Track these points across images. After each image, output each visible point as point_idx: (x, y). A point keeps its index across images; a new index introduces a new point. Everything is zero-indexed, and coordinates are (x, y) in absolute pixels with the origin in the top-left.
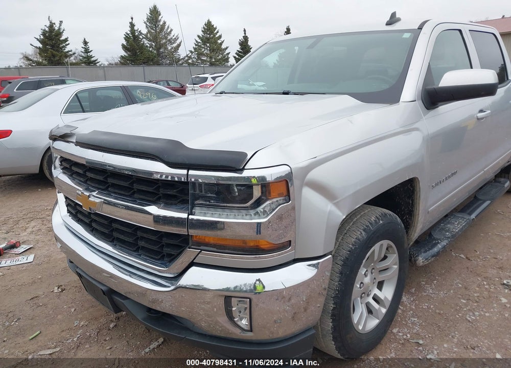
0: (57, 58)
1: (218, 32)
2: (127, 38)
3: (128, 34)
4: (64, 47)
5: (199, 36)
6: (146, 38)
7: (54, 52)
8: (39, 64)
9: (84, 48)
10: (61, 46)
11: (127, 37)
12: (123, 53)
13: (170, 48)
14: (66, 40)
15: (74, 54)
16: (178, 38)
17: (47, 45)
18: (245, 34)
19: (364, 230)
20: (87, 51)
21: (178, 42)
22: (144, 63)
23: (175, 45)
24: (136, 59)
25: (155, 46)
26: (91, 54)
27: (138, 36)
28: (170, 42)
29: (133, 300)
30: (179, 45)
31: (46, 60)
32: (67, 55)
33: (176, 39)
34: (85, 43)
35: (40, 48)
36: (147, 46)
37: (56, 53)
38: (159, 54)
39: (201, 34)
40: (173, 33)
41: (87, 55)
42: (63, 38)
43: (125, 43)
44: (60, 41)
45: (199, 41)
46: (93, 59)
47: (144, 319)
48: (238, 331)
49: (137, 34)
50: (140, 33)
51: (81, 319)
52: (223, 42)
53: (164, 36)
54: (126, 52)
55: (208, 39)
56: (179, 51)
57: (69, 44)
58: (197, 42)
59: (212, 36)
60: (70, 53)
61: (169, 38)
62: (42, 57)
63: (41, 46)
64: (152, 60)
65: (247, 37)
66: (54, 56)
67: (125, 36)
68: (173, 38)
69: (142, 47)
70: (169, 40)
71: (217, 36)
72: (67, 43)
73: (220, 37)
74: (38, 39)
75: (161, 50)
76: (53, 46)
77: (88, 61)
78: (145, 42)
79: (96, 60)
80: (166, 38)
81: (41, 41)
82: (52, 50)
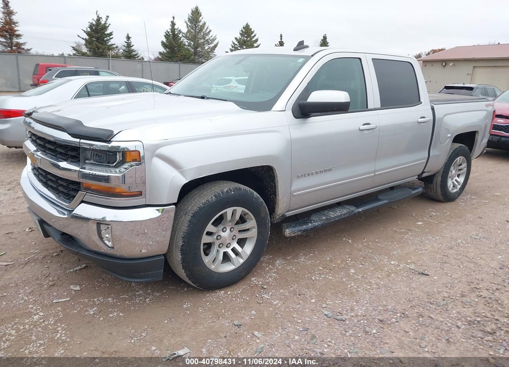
0: (101, 50)
1: (255, 36)
2: (167, 36)
3: (168, 33)
4: (108, 40)
5: (236, 39)
6: (186, 37)
7: (99, 45)
8: (84, 54)
9: (126, 42)
10: (105, 39)
11: (167, 34)
12: (162, 50)
13: (206, 48)
14: (111, 34)
15: (117, 47)
16: (215, 39)
17: (93, 37)
18: (281, 39)
19: (215, 196)
20: (129, 45)
21: (215, 43)
22: (180, 60)
23: (212, 45)
24: (173, 57)
25: (193, 45)
26: (133, 48)
27: (177, 35)
28: (208, 42)
29: (54, 228)
30: (216, 46)
31: (90, 51)
32: (110, 48)
33: (213, 40)
34: (128, 38)
35: (86, 40)
36: (185, 45)
37: (100, 45)
38: (196, 53)
39: (239, 36)
40: (211, 34)
41: (129, 49)
42: (108, 32)
43: (165, 40)
44: (105, 34)
45: (236, 43)
46: (134, 53)
47: (59, 240)
48: (106, 248)
49: (176, 32)
50: (180, 32)
51: (37, 249)
52: (259, 45)
53: (203, 36)
54: (165, 49)
55: (245, 42)
56: (215, 51)
57: (112, 38)
58: (234, 43)
59: (248, 39)
60: (113, 46)
61: (207, 38)
62: (87, 48)
63: (87, 37)
64: (189, 58)
65: (283, 42)
66: (98, 48)
67: (165, 34)
68: (211, 38)
69: (181, 45)
70: (207, 40)
71: (253, 39)
72: (111, 37)
73: (257, 40)
74: (85, 32)
75: (199, 49)
76: (98, 39)
77: (129, 54)
78: (185, 41)
79: (136, 55)
80: (204, 38)
81: (88, 34)
82: (97, 43)
